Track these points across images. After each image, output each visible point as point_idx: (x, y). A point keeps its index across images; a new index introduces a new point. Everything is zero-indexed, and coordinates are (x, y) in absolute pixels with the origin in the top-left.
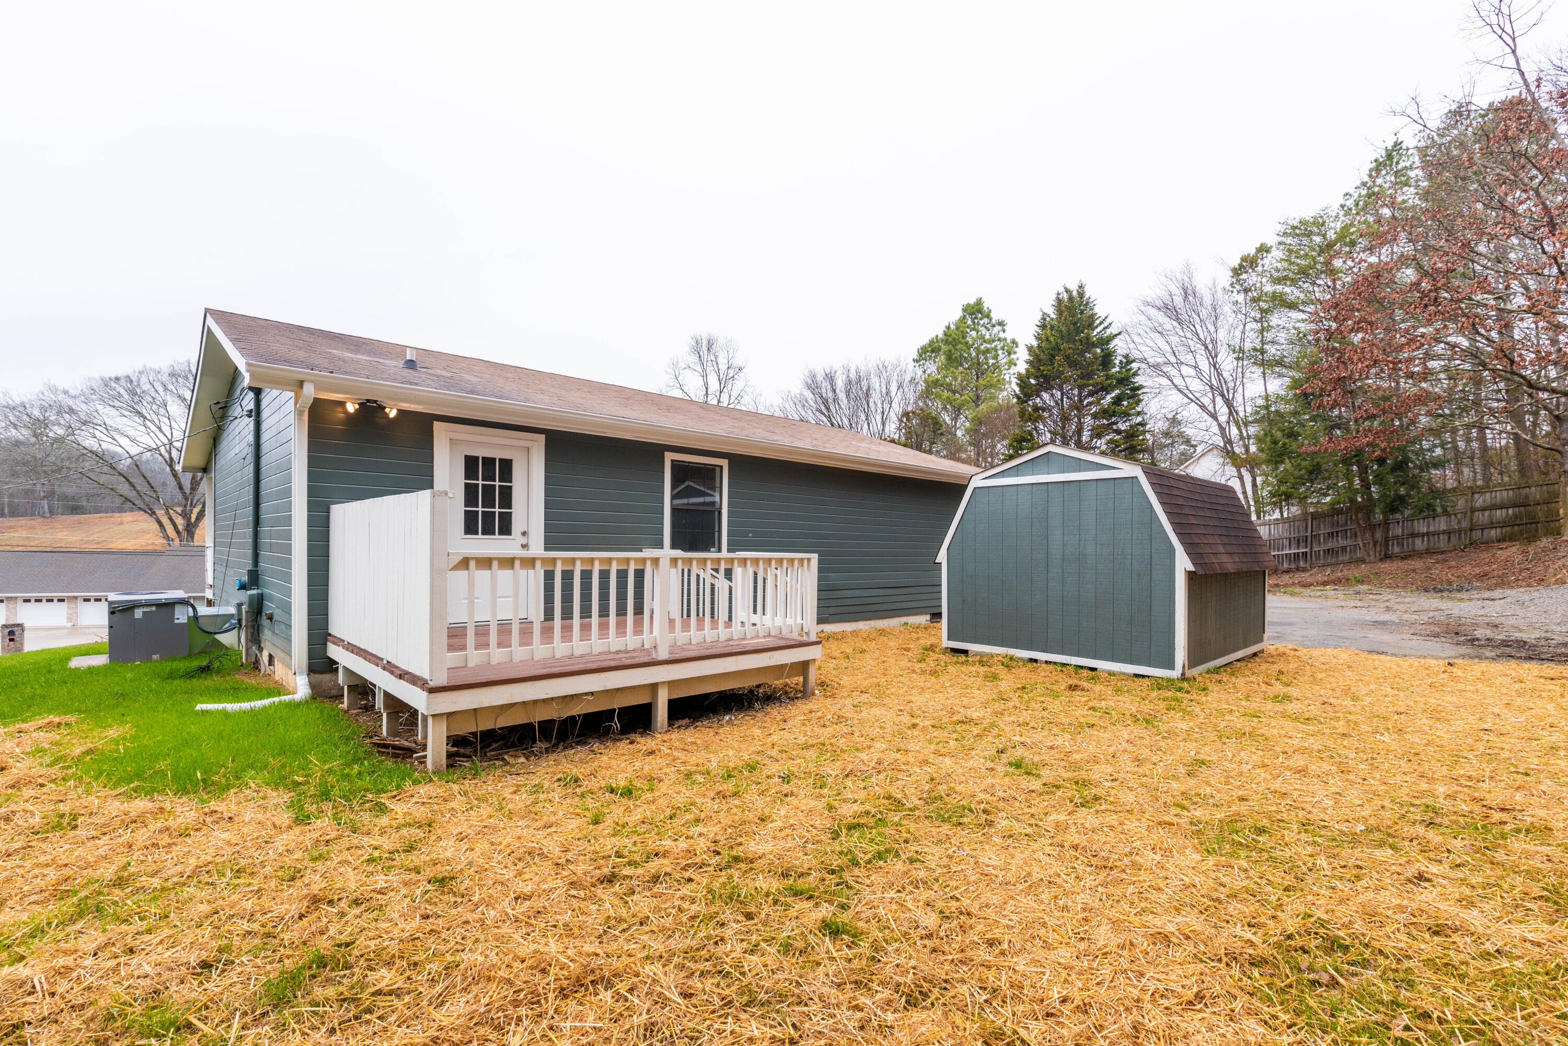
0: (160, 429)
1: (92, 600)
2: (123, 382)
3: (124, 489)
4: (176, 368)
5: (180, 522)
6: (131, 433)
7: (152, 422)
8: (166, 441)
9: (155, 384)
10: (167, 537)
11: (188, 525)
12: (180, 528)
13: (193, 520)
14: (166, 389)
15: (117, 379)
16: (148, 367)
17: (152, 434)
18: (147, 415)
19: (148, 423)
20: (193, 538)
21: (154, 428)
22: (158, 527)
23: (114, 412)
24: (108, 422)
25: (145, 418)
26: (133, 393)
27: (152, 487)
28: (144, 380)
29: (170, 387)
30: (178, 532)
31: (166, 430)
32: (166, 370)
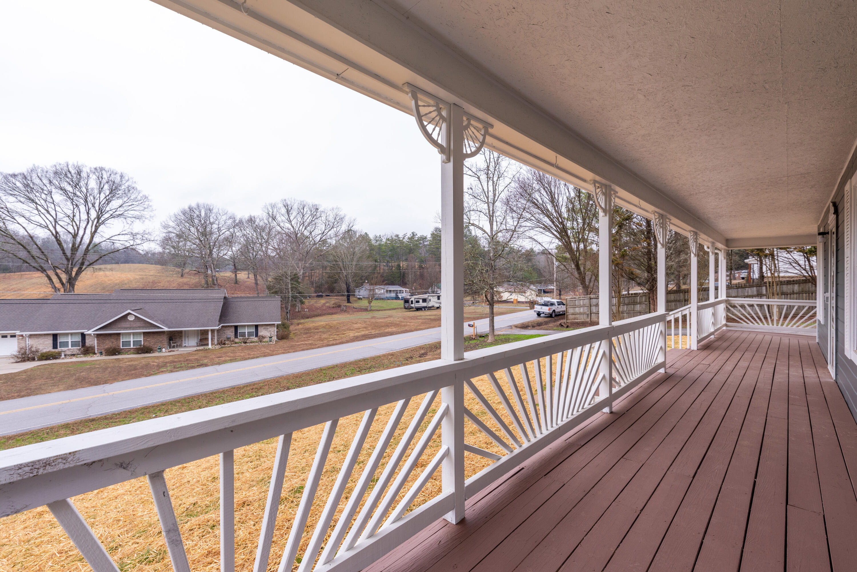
0: (48, 212)
1: (9, 336)
2: (20, 178)
3: (23, 254)
4: (58, 167)
5: (64, 277)
6: (27, 215)
7: (42, 206)
8: (53, 221)
9: (43, 179)
10: (55, 288)
11: (70, 279)
12: (64, 281)
13: (74, 274)
14: (50, 182)
15: (14, 176)
16: (36, 165)
17: (41, 215)
18: (37, 201)
19: (39, 207)
20: (73, 288)
21: (43, 211)
22: (48, 281)
23: (12, 199)
24: (9, 205)
25: (36, 203)
26: (27, 186)
27: (42, 252)
28: (34, 176)
29: (55, 181)
30: (63, 284)
31: (53, 213)
32: (51, 170)
